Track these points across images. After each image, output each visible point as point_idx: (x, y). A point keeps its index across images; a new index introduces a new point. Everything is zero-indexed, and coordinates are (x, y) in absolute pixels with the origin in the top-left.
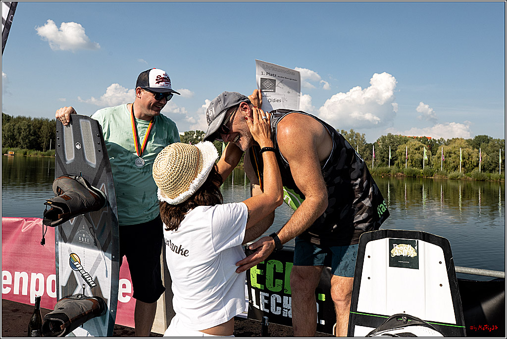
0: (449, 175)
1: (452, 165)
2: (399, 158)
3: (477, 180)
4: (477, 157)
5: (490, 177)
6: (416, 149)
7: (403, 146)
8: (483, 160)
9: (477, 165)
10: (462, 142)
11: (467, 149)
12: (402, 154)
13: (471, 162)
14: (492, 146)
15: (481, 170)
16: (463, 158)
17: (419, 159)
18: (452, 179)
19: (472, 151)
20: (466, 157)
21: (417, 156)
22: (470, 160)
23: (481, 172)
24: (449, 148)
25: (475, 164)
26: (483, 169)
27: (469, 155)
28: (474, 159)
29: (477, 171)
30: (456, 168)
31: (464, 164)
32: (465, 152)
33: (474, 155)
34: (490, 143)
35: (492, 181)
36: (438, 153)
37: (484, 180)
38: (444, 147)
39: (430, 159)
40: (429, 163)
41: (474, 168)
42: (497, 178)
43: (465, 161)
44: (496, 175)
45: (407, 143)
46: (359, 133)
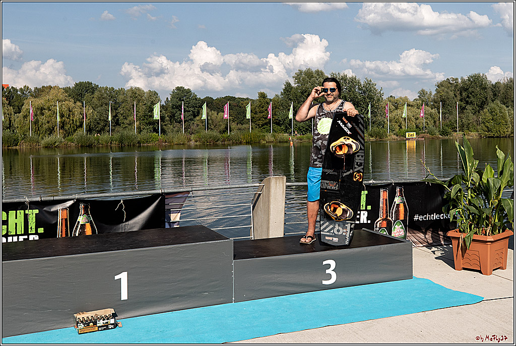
0: (43, 142)
1: (46, 126)
3: (82, 146)
4: (81, 114)
5: (98, 140)
8: (88, 118)
9: (81, 126)
10: (59, 92)
11: (67, 102)
13: (73, 120)
14: (99, 98)
15: (87, 131)
16: (62, 116)
18: (46, 147)
19: (74, 105)
20: (66, 114)
22: (71, 118)
23: (87, 134)
24: (40, 102)
25: (78, 124)
26: (90, 130)
27: (70, 111)
28: (77, 117)
29: (81, 133)
30: (51, 131)
31: (64, 125)
32: (64, 107)
33: (77, 111)
34: (96, 94)
35: (100, 146)
36: (24, 110)
37: (91, 145)
38: (32, 100)
39: (12, 119)
40: (10, 126)
41: (76, 130)
42: (107, 142)
43: (64, 120)
44: (105, 137)
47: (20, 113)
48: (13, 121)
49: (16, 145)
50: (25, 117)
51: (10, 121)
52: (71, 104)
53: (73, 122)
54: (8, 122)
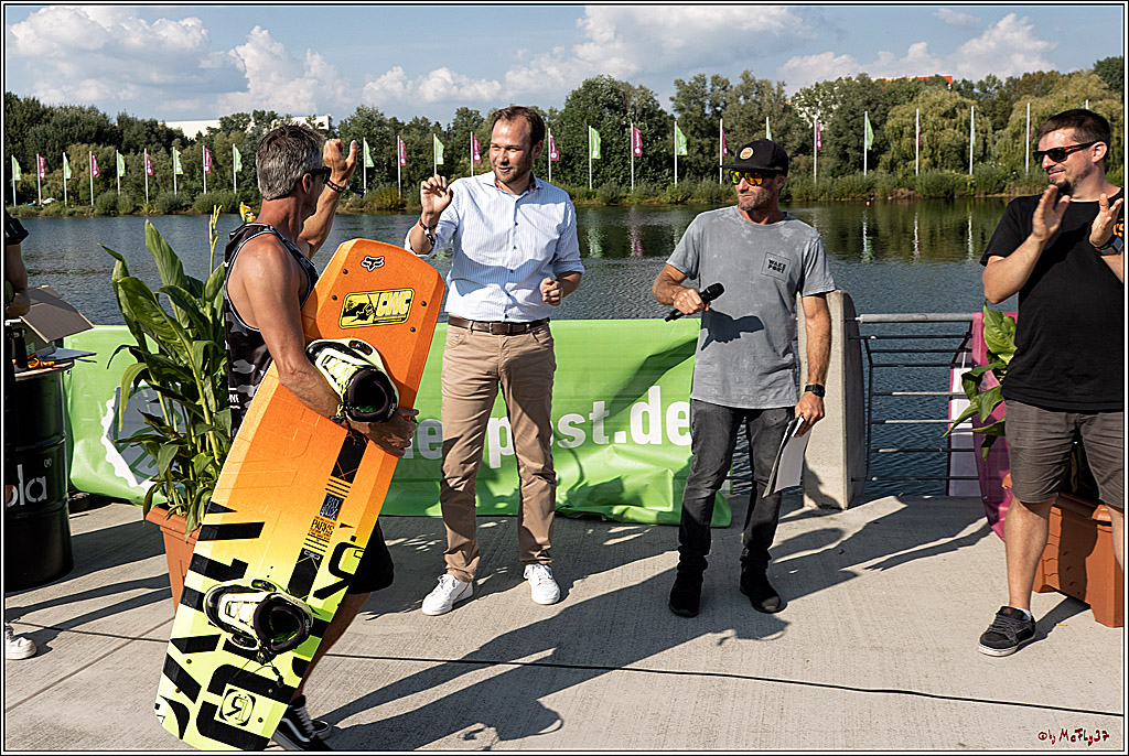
2: (894, 144)
6: (945, 115)
7: (903, 109)
10: (1090, 81)
12: (902, 133)
17: (955, 143)
21: (949, 136)
24: (1046, 104)
36: (1014, 122)
38: (1032, 101)
39: (989, 141)
40: (985, 154)
45: (915, 99)
46: (766, 81)
47: (1004, 128)
48: (990, 145)
49: (1001, 191)
50: (1016, 135)
51: (985, 144)
54: (981, 147)
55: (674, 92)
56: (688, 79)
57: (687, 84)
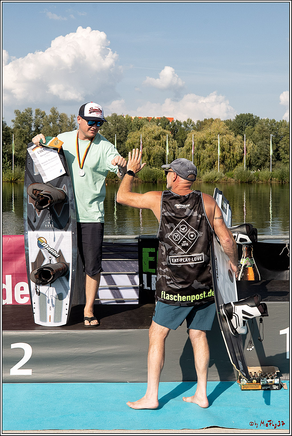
0: (204, 177)
1: (207, 161)
3: (242, 182)
4: (241, 148)
5: (258, 176)
7: (135, 134)
8: (249, 152)
9: (241, 160)
10: (220, 125)
11: (228, 136)
12: (134, 146)
13: (233, 154)
14: (260, 130)
15: (247, 166)
16: (223, 150)
17: (159, 153)
18: (207, 182)
19: (234, 139)
20: (227, 147)
21: (157, 149)
22: (231, 153)
23: (247, 170)
24: (202, 135)
25: (238, 158)
26: (250, 166)
27: (230, 145)
28: (237, 151)
29: (241, 168)
30: (212, 165)
31: (224, 159)
32: (224, 140)
33: (237, 145)
34: (258, 126)
35: (260, 182)
36: (187, 144)
37: (251, 181)
38: (195, 133)
39: (176, 153)
41: (236, 165)
42: (267, 178)
43: (225, 154)
44: (265, 173)
45: (141, 129)
46: (64, 114)
47: (183, 146)
48: (177, 155)
50: (188, 150)
51: (174, 155)
52: (232, 137)
53: (234, 156)
54: (172, 155)
55: (14, 117)
56: (22, 111)
57: (21, 113)
